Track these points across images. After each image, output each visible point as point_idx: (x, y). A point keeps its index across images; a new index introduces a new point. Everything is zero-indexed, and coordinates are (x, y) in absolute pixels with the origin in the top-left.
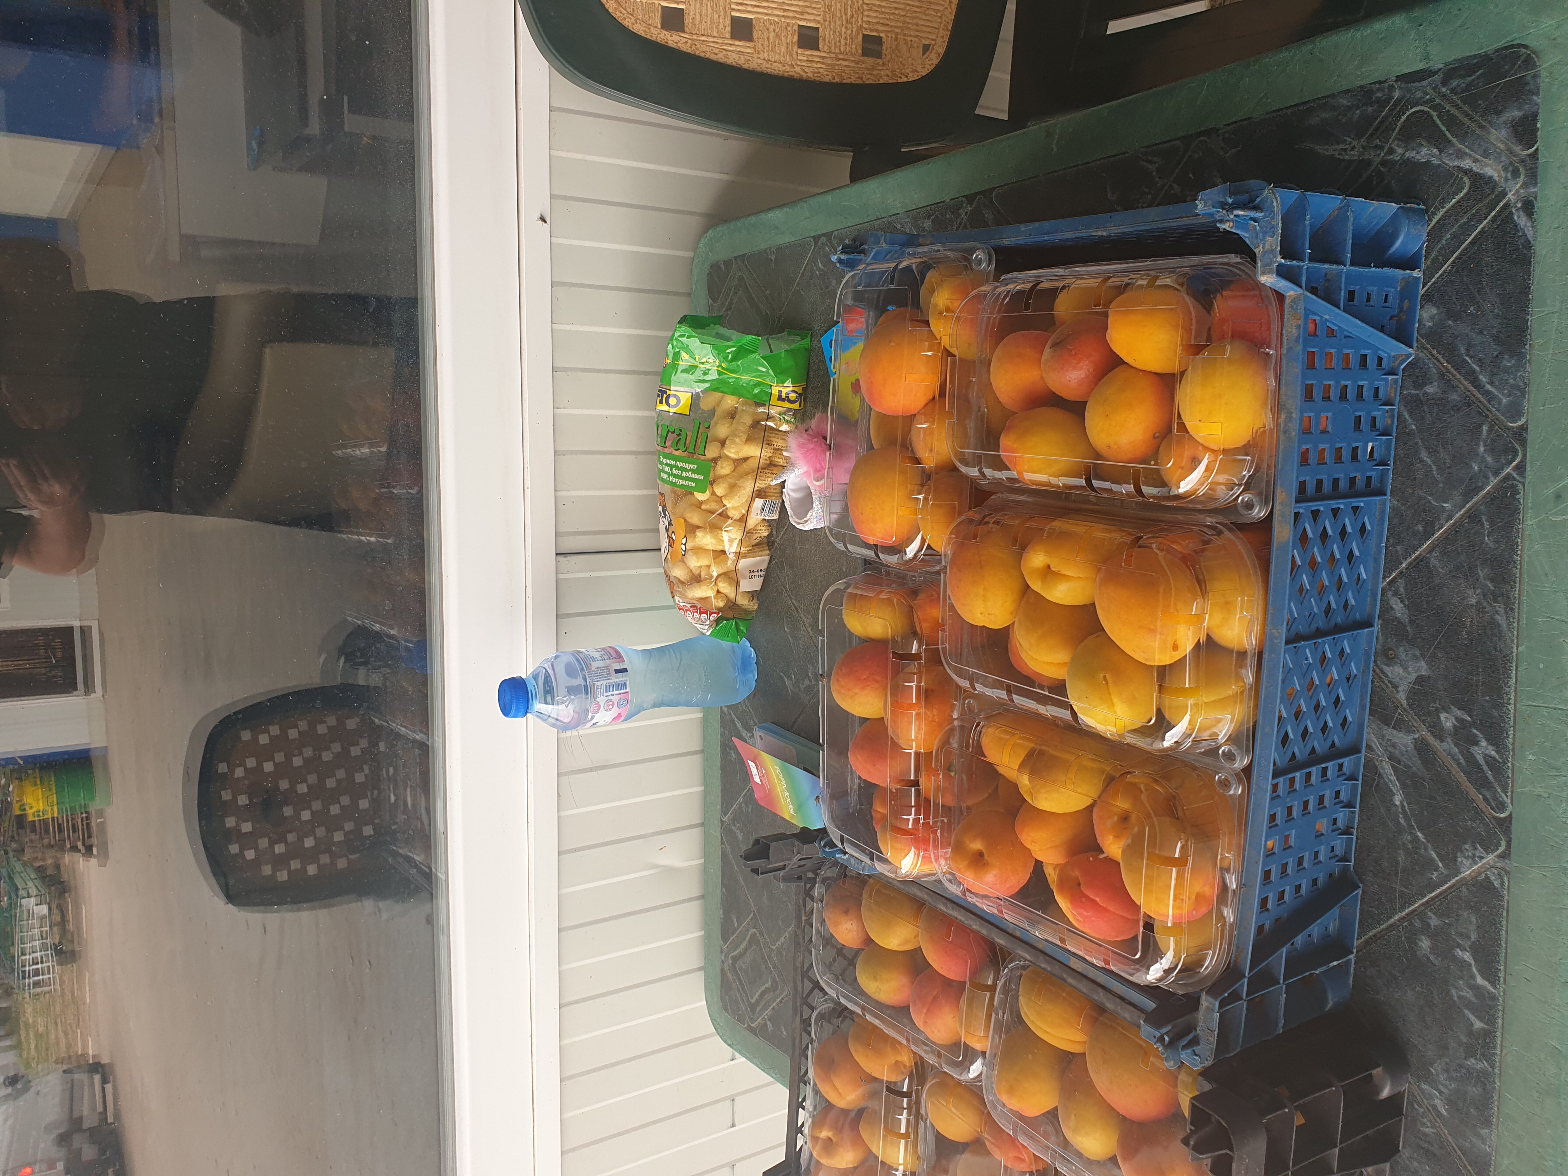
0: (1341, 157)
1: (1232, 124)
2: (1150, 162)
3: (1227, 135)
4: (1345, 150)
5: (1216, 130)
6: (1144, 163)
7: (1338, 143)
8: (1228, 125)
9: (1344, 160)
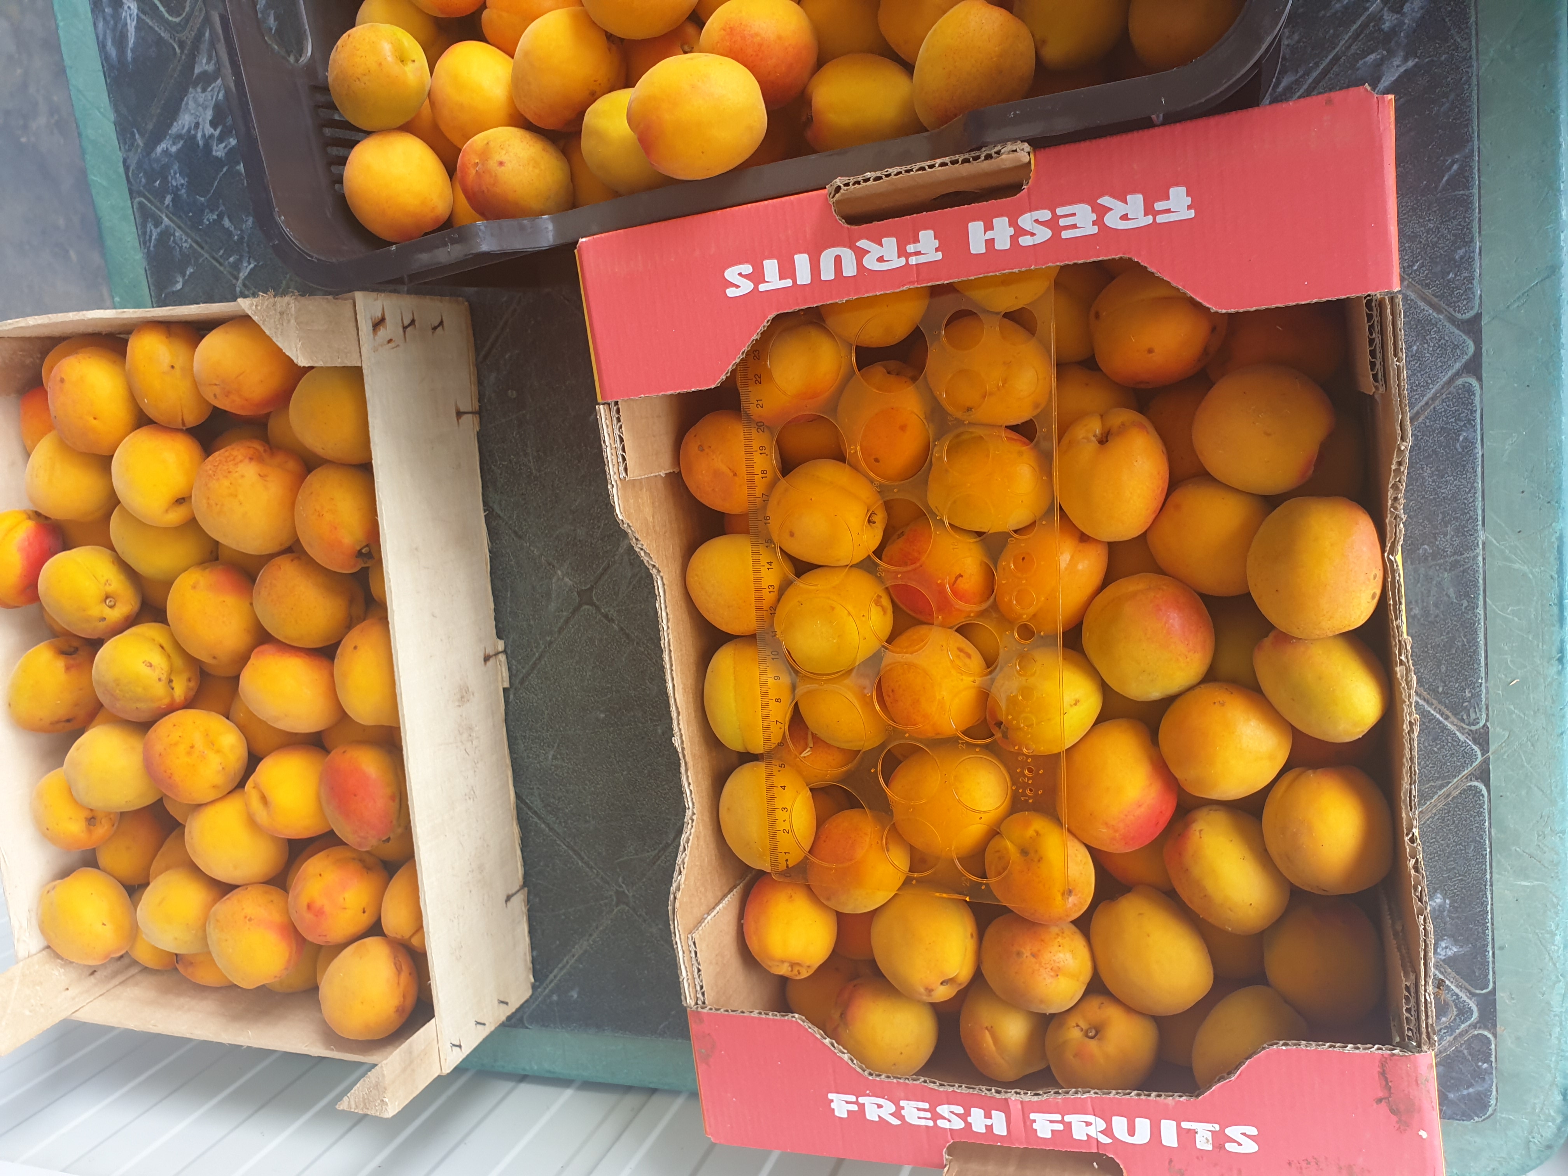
0: (136, 18)
1: (119, 143)
2: (151, 237)
3: (127, 147)
4: (130, 15)
5: (125, 161)
6: (152, 244)
7: (126, 24)
8: (120, 147)
9: (137, 15)
